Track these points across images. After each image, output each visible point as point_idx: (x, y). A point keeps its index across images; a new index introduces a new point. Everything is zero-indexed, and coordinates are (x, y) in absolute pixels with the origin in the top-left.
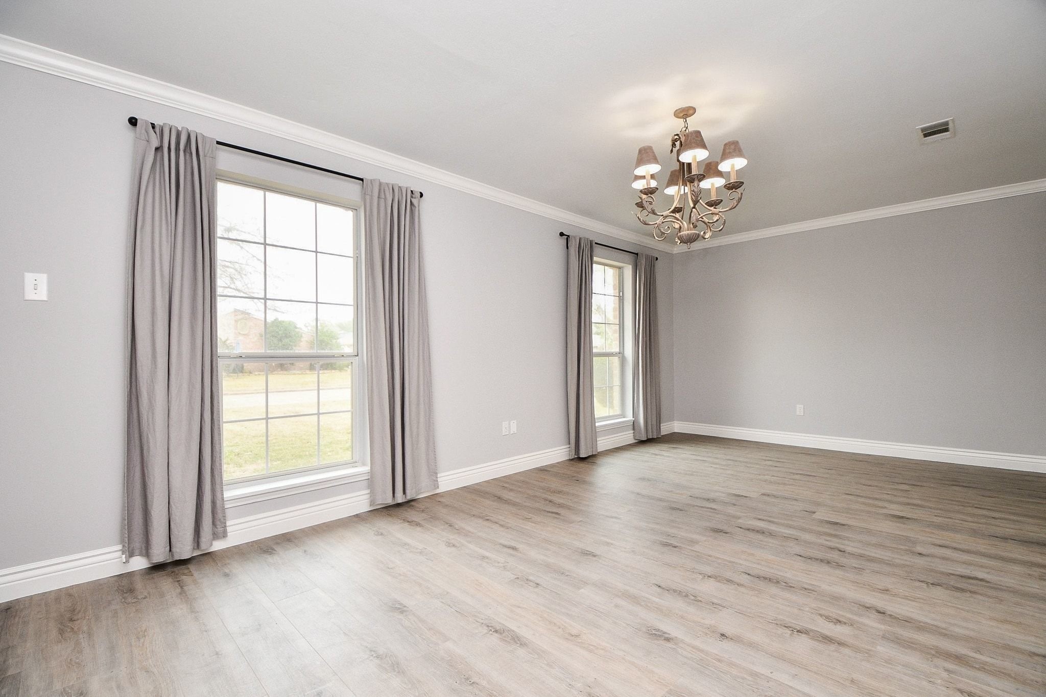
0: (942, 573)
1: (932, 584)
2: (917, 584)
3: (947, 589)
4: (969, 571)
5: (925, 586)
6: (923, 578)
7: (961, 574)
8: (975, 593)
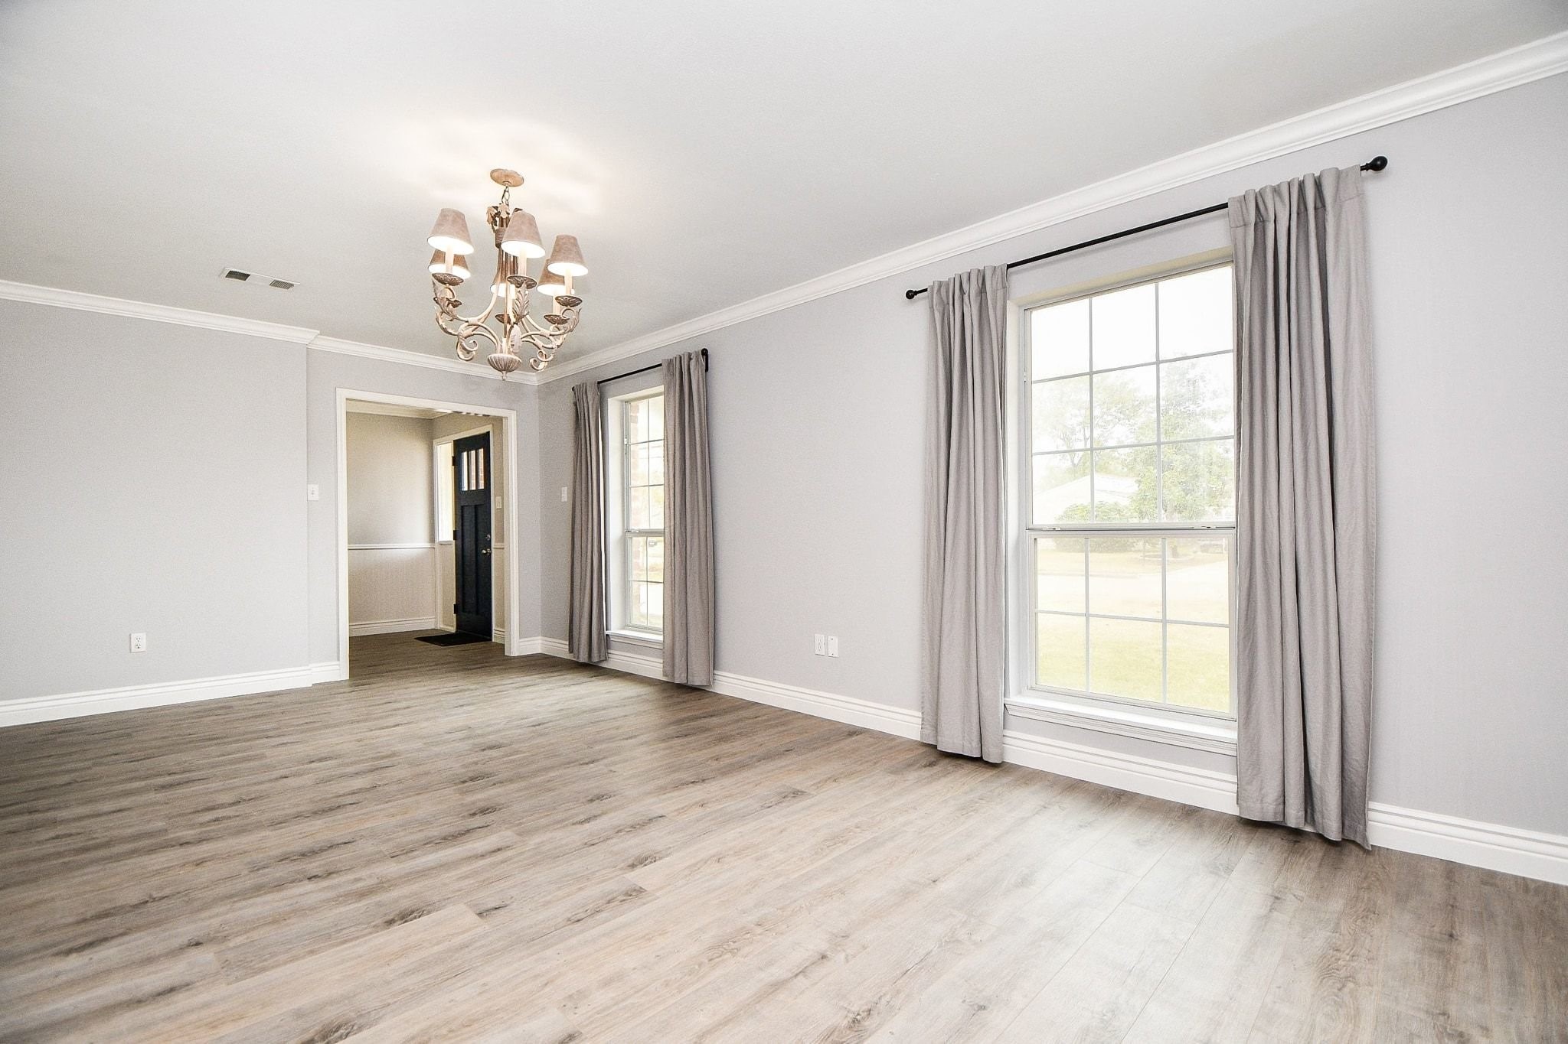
0: (139, 928)
1: (147, 902)
2: (167, 891)
3: (122, 907)
4: (95, 957)
5: (155, 894)
6: (163, 905)
7: (107, 944)
8: (78, 923)
